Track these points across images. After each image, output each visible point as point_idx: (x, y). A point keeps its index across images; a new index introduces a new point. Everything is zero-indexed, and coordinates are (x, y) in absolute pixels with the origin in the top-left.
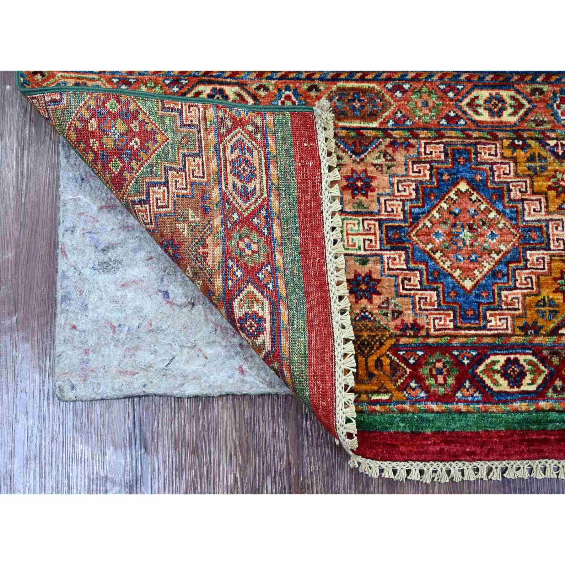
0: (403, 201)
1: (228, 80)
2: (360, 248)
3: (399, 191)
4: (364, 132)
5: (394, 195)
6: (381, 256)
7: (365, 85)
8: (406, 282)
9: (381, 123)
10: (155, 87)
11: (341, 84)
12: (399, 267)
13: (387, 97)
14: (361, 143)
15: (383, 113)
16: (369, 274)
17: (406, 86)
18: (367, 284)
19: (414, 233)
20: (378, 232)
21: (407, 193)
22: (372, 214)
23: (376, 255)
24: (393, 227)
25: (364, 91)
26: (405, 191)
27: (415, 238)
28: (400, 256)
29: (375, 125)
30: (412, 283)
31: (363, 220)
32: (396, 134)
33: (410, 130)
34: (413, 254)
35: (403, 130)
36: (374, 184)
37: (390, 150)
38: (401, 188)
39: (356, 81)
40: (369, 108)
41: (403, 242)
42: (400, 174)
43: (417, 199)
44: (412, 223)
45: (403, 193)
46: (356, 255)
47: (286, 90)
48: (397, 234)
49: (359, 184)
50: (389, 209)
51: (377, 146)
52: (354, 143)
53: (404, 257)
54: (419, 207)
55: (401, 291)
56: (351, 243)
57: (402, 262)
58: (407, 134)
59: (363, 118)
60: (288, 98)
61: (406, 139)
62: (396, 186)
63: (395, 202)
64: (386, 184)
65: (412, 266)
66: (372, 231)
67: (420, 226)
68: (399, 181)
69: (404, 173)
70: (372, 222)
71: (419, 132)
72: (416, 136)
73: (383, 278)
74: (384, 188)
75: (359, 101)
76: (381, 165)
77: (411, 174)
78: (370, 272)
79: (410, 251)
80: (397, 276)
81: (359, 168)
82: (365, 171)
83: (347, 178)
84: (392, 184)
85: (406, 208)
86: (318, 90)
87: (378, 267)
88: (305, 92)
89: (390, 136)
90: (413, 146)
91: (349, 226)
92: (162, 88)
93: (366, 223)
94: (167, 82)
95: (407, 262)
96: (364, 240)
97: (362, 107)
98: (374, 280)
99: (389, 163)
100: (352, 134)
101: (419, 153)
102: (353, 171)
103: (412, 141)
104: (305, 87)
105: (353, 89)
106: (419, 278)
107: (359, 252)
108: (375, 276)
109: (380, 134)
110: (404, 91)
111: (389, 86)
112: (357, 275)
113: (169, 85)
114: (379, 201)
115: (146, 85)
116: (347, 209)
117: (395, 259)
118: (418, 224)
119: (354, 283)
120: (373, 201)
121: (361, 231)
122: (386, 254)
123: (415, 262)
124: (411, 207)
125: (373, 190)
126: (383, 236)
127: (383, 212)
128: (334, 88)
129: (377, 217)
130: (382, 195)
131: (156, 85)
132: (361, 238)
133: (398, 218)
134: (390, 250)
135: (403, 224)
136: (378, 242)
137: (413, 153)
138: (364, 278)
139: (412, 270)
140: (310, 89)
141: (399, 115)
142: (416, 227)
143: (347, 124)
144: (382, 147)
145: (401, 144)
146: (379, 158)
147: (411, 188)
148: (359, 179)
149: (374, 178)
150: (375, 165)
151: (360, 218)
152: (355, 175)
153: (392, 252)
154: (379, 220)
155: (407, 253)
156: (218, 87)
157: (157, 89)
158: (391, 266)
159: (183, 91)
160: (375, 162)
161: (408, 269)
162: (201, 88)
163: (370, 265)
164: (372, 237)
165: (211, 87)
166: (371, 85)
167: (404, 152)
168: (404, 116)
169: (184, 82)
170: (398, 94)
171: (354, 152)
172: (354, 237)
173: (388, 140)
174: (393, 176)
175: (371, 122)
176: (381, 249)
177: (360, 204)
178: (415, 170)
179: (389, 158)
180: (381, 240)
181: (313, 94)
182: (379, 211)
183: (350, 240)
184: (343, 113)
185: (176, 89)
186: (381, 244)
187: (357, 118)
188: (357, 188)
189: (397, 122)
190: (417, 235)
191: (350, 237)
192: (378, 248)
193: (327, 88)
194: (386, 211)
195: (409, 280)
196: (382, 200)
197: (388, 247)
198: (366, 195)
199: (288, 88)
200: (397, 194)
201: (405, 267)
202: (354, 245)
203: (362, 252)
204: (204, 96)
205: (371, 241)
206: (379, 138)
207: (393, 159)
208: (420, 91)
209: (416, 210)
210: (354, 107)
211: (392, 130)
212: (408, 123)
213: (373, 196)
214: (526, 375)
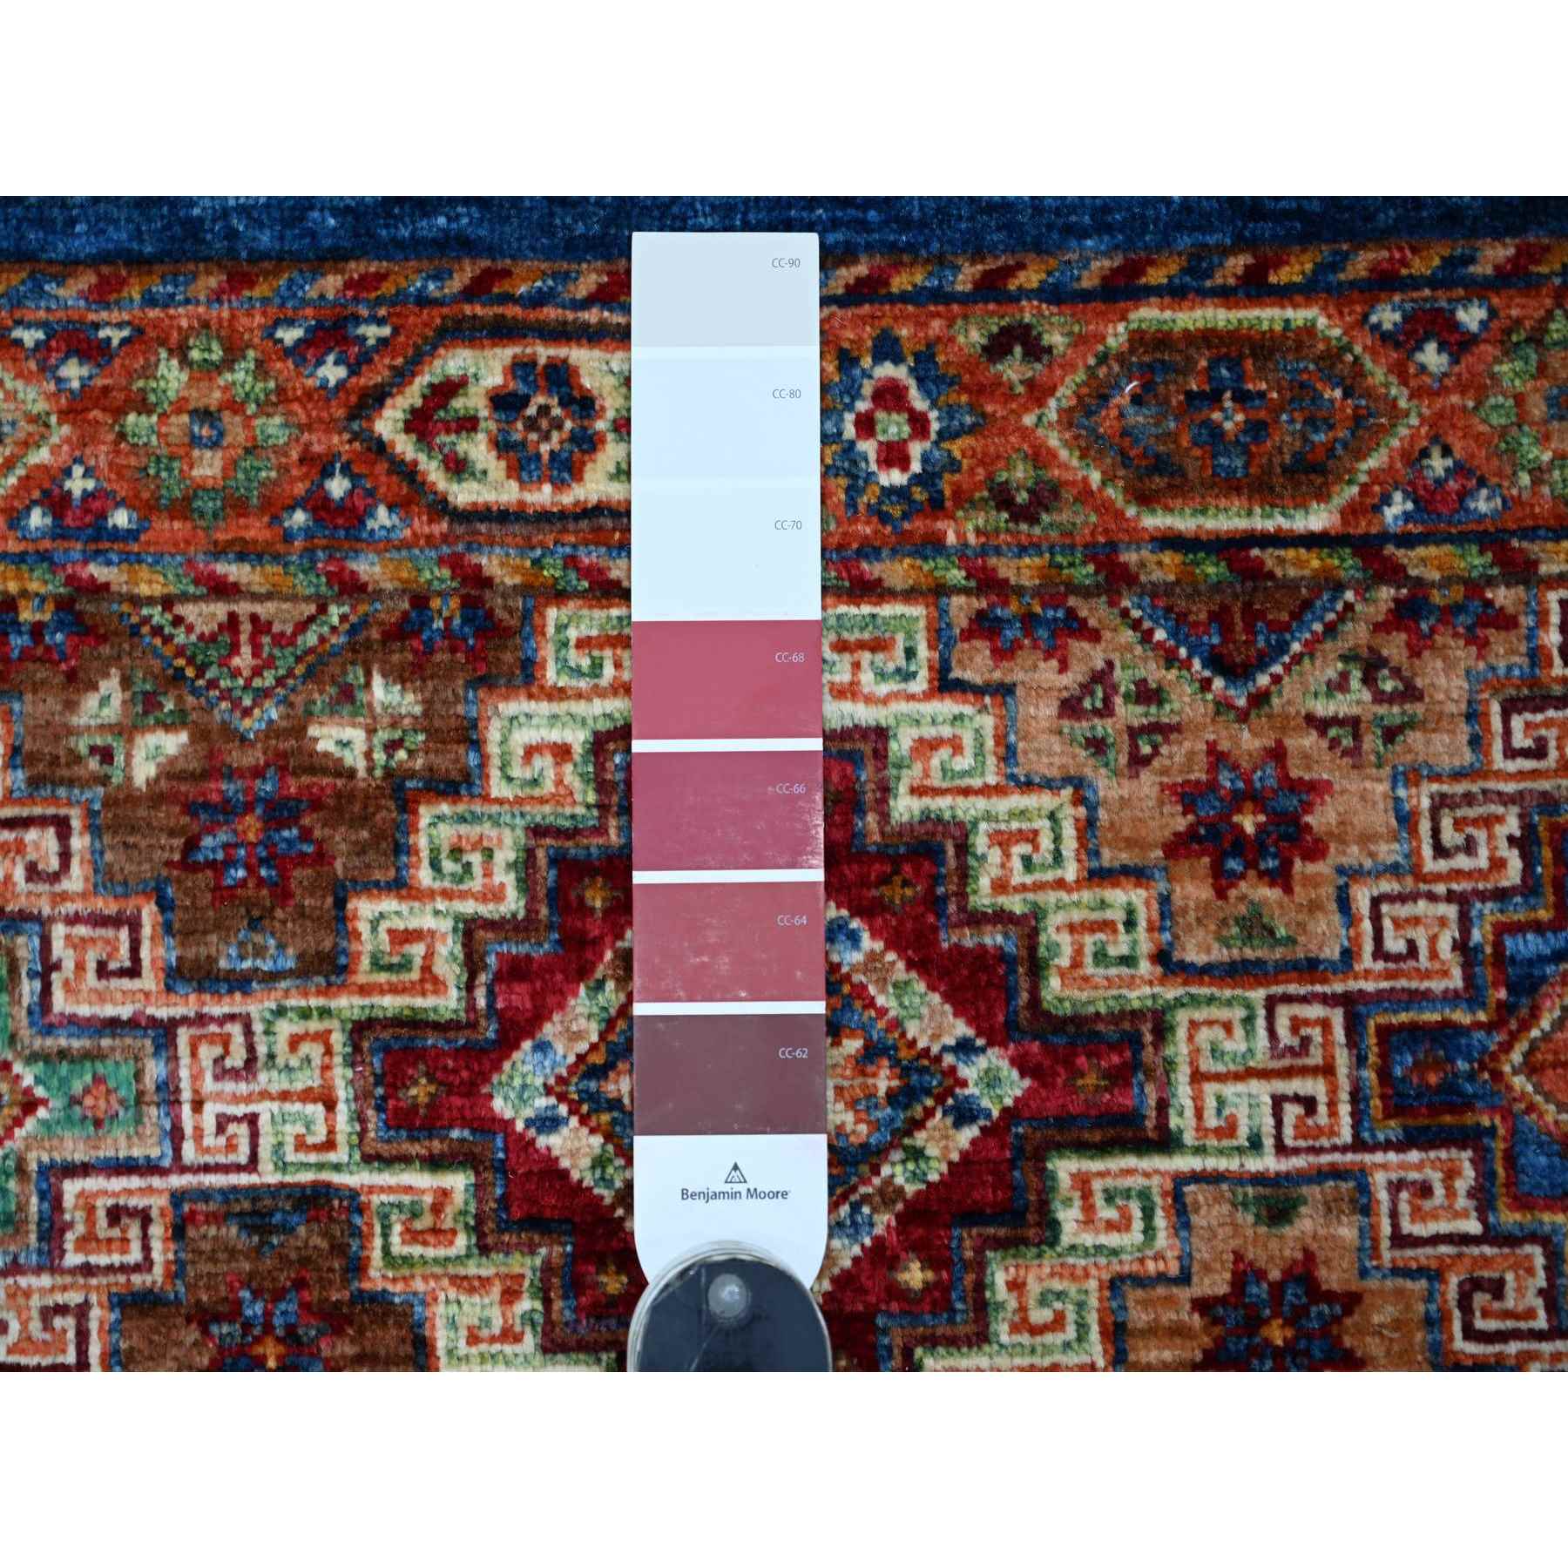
0: (1461, 900)
1: (592, 316)
2: (1255, 1144)
3: (1440, 851)
4: (1268, 557)
5: (1418, 874)
6: (1360, 1176)
7: (1268, 317)
8: (1480, 1299)
9: (1350, 512)
10: (228, 363)
11: (1148, 315)
12: (1443, 1227)
13: (1377, 374)
14: (1251, 616)
15: (1361, 455)
16: (1303, 1272)
17: (1471, 317)
18: (1295, 1318)
19: (1516, 1057)
20: (1342, 1059)
21: (1482, 861)
22: (1311, 968)
23: (1336, 1173)
24: (1413, 1029)
25: (1263, 347)
26: (1469, 847)
27: (1520, 1082)
28: (1451, 1174)
29: (1318, 519)
30: (1510, 1303)
31: (1271, 1004)
32: (1424, 562)
33: (1491, 538)
34: (1510, 1159)
35: (1460, 539)
36: (1321, 819)
37: (1394, 647)
38: (1449, 836)
39: (1226, 295)
40: (1287, 432)
41: (1468, 1105)
42: (1446, 763)
43: (1529, 887)
44: (1504, 1011)
45: (1462, 862)
46: (1240, 1179)
47: (879, 358)
48: (1437, 1065)
49: (1248, 823)
50: (1395, 944)
51: (1331, 630)
52: (1220, 618)
53: (1468, 1176)
54: (1538, 927)
55: (1459, 1344)
56: (1212, 1122)
57: (1462, 1202)
58: (1476, 561)
59: (1261, 490)
60: (890, 396)
61: (1475, 587)
62: (1425, 826)
63: (1422, 907)
64: (1382, 819)
65: (1509, 1218)
66: (1315, 1057)
67: (1545, 1024)
68: (1441, 803)
69: (1467, 757)
70: (1315, 1011)
71: (1534, 548)
72: (1522, 571)
73: (1373, 1283)
74: (1366, 839)
75: (1242, 398)
76: (1354, 723)
77: (1499, 762)
78: (1309, 1256)
79: (1499, 1146)
80: (1435, 1275)
81: (1248, 741)
82: (1278, 754)
83: (1187, 796)
84: (1407, 820)
85: (1476, 936)
86: (1036, 351)
87: (1347, 1231)
88: (970, 365)
89: (1393, 573)
90: (1506, 622)
91: (1204, 1035)
92: (261, 370)
93: (1284, 1014)
94: (290, 335)
95: (1483, 1199)
96: (1278, 1102)
97: (1256, 429)
98: (1330, 1297)
99: (1393, 714)
100: (1212, 570)
101: (1537, 656)
102: (1217, 757)
103: (1503, 596)
104: (973, 337)
105: (1207, 337)
106: (1541, 1280)
107: (1254, 1165)
108: (1332, 1278)
109: (1346, 565)
110: (1459, 344)
111: (1388, 316)
112: (1244, 1274)
113: (297, 352)
114: (1344, 903)
115: (181, 352)
116: (1193, 954)
117: (1425, 1190)
118: (1535, 1014)
119: (1234, 1317)
120: (1314, 907)
121: (1261, 1059)
122: (1384, 1167)
123: (1522, 1203)
124: (1501, 930)
125: (1316, 851)
126: (1369, 1075)
127: (1367, 961)
128: (1116, 336)
129: (1338, 988)
130: (1354, 874)
131: (233, 354)
132: (1262, 1091)
133: (1437, 985)
134: (1401, 1147)
135: (1462, 1017)
136: (1345, 1109)
137: (1506, 655)
138: (1277, 1289)
139: (1510, 1240)
140: (997, 348)
141: (1438, 464)
142: (1525, 1026)
143: (1184, 523)
144: (1357, 634)
145: (1448, 614)
146: (1339, 685)
147: (1501, 831)
148: (1249, 797)
149: (1318, 789)
150: (1321, 725)
151: (1258, 995)
152: (1225, 780)
153: (1414, 1156)
154: (1347, 1001)
155: (1482, 1162)
156: (544, 353)
157: (241, 375)
158: (1407, 1227)
159: (374, 377)
160: (1323, 708)
161: (1491, 1236)
162: (455, 362)
163: (1306, 1224)
164: (1316, 1087)
165: (507, 353)
166: (1299, 316)
167: (1463, 654)
168: (1459, 470)
169: (372, 332)
170: (1432, 357)
171: (1218, 663)
172: (1230, 1090)
173: (1386, 593)
174: (1412, 776)
175: (1302, 505)
176: (1358, 1145)
177: (1255, 925)
178: (1520, 740)
179: (1388, 686)
180: (1356, 1096)
181: (1013, 370)
182: (1349, 955)
183: (1210, 1104)
184: (1159, 465)
185: (332, 372)
186: (1358, 1118)
187: (1230, 486)
188: (1242, 845)
189: (1426, 499)
190: (1531, 1067)
191: (1210, 1088)
192: (1346, 1135)
193: (1080, 341)
194: (1379, 953)
195: (1497, 1288)
196: (1362, 898)
197: (1392, 1129)
198: (1282, 878)
199: (887, 349)
200: (1431, 865)
201: (1473, 1226)
202: (1230, 1129)
203: (1268, 1162)
204: (474, 401)
205: (1309, 1104)
206: (1339, 587)
207: (1410, 693)
208: (1537, 338)
209: (1529, 945)
210: (1216, 432)
211: (1406, 540)
212: (1482, 504)
213: (1312, 881)
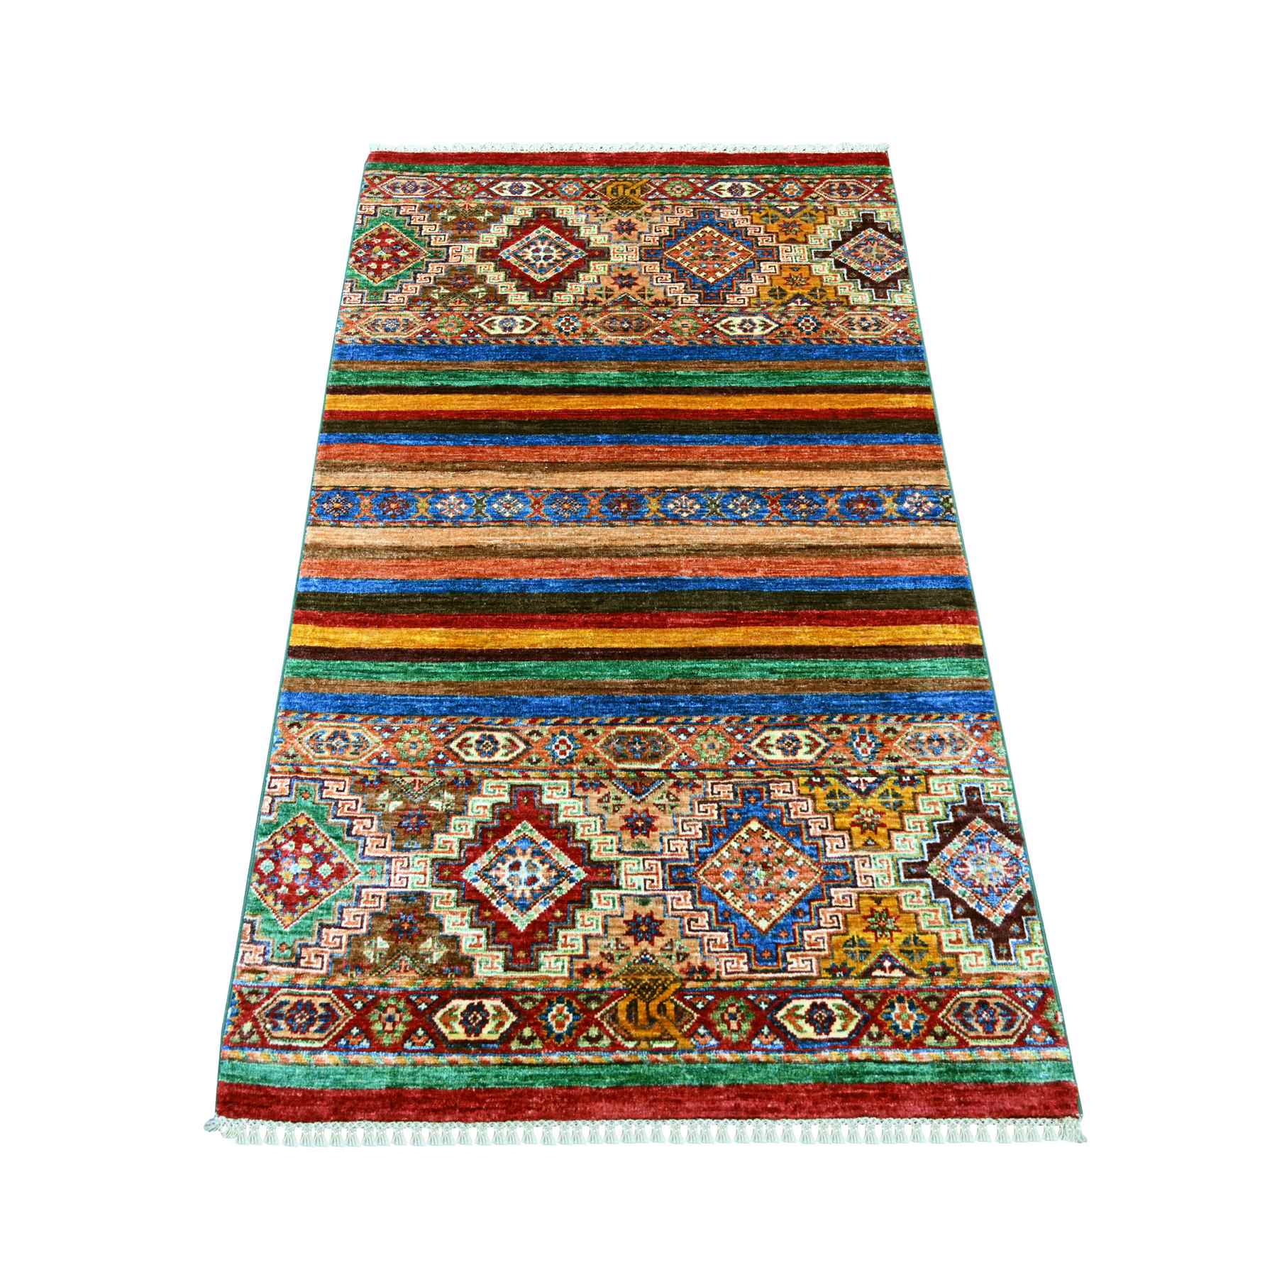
0: (688, 840)
1: (499, 727)
2: (640, 888)
3: (683, 830)
4: (646, 773)
5: (678, 835)
6: (664, 897)
7: (646, 729)
8: (692, 923)
9: (664, 765)
10: (420, 734)
11: (620, 728)
12: (684, 907)
13: (670, 739)
14: (641, 784)
15: (666, 754)
16: (651, 916)
17: (691, 730)
18: (648, 925)
19: (701, 872)
20: (660, 872)
21: (693, 833)
22: (653, 853)
23: (659, 895)
24: (677, 867)
25: (645, 735)
26: (690, 830)
27: (702, 877)
28: (685, 896)
29: (657, 766)
30: (700, 923)
31: (644, 860)
32: (680, 775)
33: (696, 771)
34: (700, 893)
35: (689, 770)
36: (656, 823)
37: (674, 791)
38: (686, 828)
39: (637, 725)
40: (650, 750)
41: (690, 882)
42: (685, 814)
43: (704, 838)
44: (698, 863)
45: (688, 833)
46: (636, 896)
47: (561, 734)
48: (681, 873)
49: (640, 824)
50: (673, 848)
51: (659, 787)
52: (635, 784)
53: (690, 897)
54: (706, 846)
55: (688, 932)
56: (629, 883)
57: (688, 902)
58: (692, 775)
59: (644, 760)
60: (563, 742)
61: (692, 780)
62: (680, 826)
63: (679, 841)
64: (671, 823)
65: (699, 906)
66: (654, 871)
67: (708, 865)
68: (684, 821)
69: (690, 812)
70: (655, 862)
71: (705, 773)
72: (703, 777)
73: (666, 918)
74: (667, 827)
75: (640, 743)
76: (664, 805)
77: (697, 813)
78: (652, 913)
79: (697, 891)
80: (682, 917)
81: (640, 808)
82: (647, 811)
83: (626, 818)
84: (676, 824)
85: (691, 848)
86: (595, 734)
87: (661, 907)
88: (581, 737)
89: (673, 777)
90: (699, 787)
91: (628, 866)
92: (427, 735)
93: (647, 862)
94: (433, 729)
95: (693, 902)
96: (645, 880)
97: (643, 749)
98: (656, 921)
99: (673, 804)
100: (633, 775)
101: (706, 793)
102: (633, 811)
103: (698, 782)
104: (581, 731)
105: (633, 732)
106: (707, 919)
107: (639, 893)
108: (656, 917)
109: (663, 775)
110: (689, 735)
111: (673, 729)
112: (636, 916)
113: (435, 732)
114: (661, 840)
115: (410, 732)
116: (626, 849)
117: (680, 899)
118: (705, 863)
119: (633, 924)
120: (654, 841)
121: (641, 871)
122: (670, 895)
123: (703, 902)
124: (697, 847)
125: (655, 830)
126: (667, 876)
127: (666, 852)
128: (613, 732)
129: (660, 857)
130: (665, 834)
131: (421, 732)
132: (641, 878)
133: (683, 857)
134: (674, 890)
135: (689, 864)
136: (661, 882)
137: (699, 793)
138: (644, 920)
139: (700, 910)
140: (587, 733)
141: (684, 757)
142: (703, 866)
143: (627, 766)
144: (665, 788)
145: (686, 785)
146: (662, 797)
147: (697, 827)
148: (640, 819)
149: (656, 818)
150: (657, 805)
151: (641, 858)
152: (635, 815)
153: (677, 892)
154: (661, 860)
155: (693, 893)
156: (488, 733)
157: (422, 736)
158: (675, 907)
159: (449, 737)
160: (657, 802)
161: (695, 909)
162: (468, 734)
163: (651, 906)
164: (654, 877)
165: (480, 733)
166: (653, 729)
167: (689, 793)
168: (688, 757)
169: (451, 729)
170: (682, 737)
171: (634, 793)
172: (634, 877)
173: (672, 781)
174: (678, 815)
175: (653, 763)
176: (664, 889)
177: (641, 844)
178: (701, 809)
179: (672, 798)
180: (663, 879)
181: (590, 737)
182: (662, 851)
183: (629, 880)
184: (621, 755)
185: (442, 736)
186: (664, 884)
187: (636, 759)
188: (637, 828)
189: (681, 763)
190: (704, 874)
191: (629, 877)
192: (661, 887)
193: (605, 732)
194: (669, 850)
195: (697, 921)
196: (665, 839)
197: (672, 886)
198: (647, 835)
199: (562, 733)
200: (681, 833)
201: (691, 907)
202: (634, 885)
203: (642, 892)
204: (472, 741)
205: (653, 881)
206: (661, 779)
207: (677, 800)
208: (705, 734)
209: (703, 850)
210: (635, 750)
211: (676, 771)
212: (694, 764)
213: (654, 836)
214: (835, 1020)
